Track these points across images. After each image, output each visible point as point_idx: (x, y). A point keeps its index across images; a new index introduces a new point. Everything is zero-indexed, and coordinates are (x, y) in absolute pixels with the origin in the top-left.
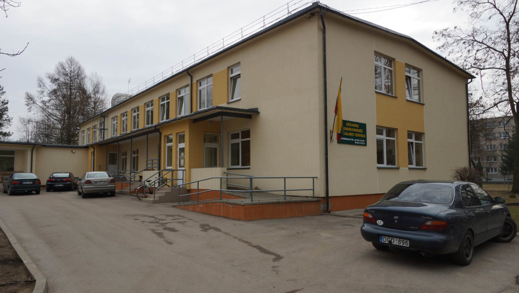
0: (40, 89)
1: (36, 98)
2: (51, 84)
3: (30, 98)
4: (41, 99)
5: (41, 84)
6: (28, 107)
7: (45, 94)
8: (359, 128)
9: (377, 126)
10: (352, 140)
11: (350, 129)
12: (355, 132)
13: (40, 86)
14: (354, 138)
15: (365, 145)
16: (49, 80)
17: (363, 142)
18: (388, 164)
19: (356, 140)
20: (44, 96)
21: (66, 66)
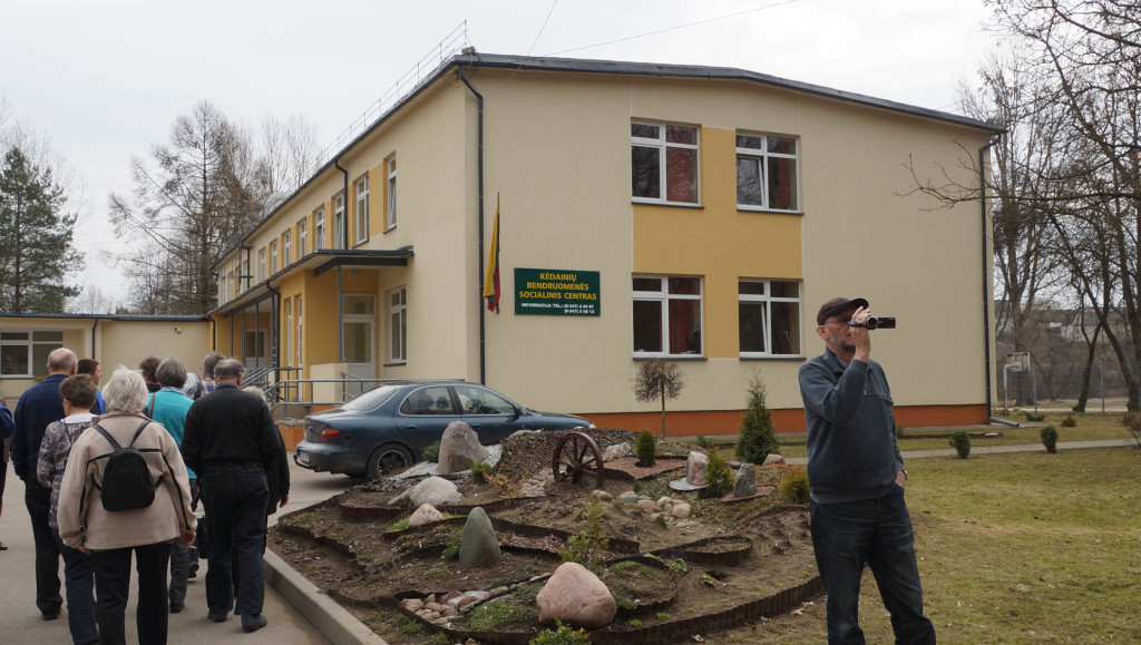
0: (137, 185)
1: (131, 206)
2: (162, 170)
3: (119, 206)
4: (144, 208)
5: (139, 171)
6: (115, 227)
7: (149, 194)
8: (578, 282)
9: (633, 274)
10: (557, 306)
11: (550, 286)
12: (563, 292)
13: (137, 178)
14: (562, 301)
15: (597, 313)
16: (157, 162)
17: (588, 309)
18: (671, 352)
19: (566, 306)
20: (147, 200)
21: (195, 124)
